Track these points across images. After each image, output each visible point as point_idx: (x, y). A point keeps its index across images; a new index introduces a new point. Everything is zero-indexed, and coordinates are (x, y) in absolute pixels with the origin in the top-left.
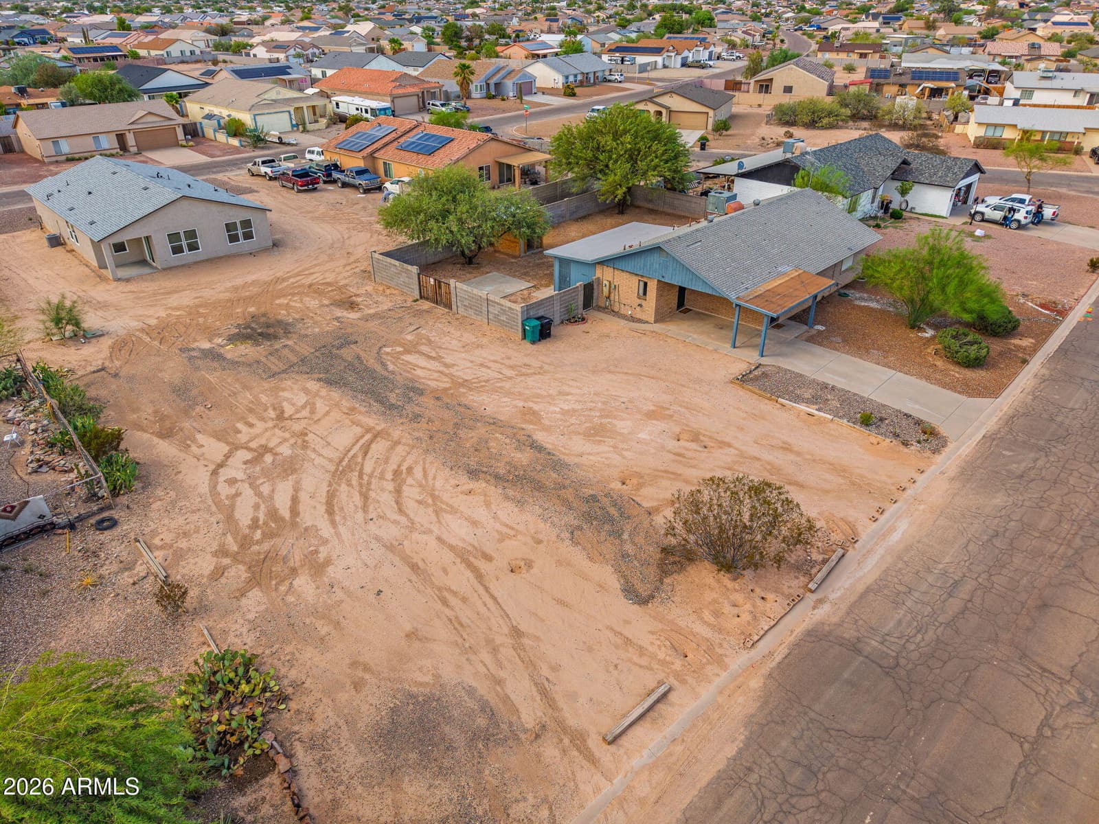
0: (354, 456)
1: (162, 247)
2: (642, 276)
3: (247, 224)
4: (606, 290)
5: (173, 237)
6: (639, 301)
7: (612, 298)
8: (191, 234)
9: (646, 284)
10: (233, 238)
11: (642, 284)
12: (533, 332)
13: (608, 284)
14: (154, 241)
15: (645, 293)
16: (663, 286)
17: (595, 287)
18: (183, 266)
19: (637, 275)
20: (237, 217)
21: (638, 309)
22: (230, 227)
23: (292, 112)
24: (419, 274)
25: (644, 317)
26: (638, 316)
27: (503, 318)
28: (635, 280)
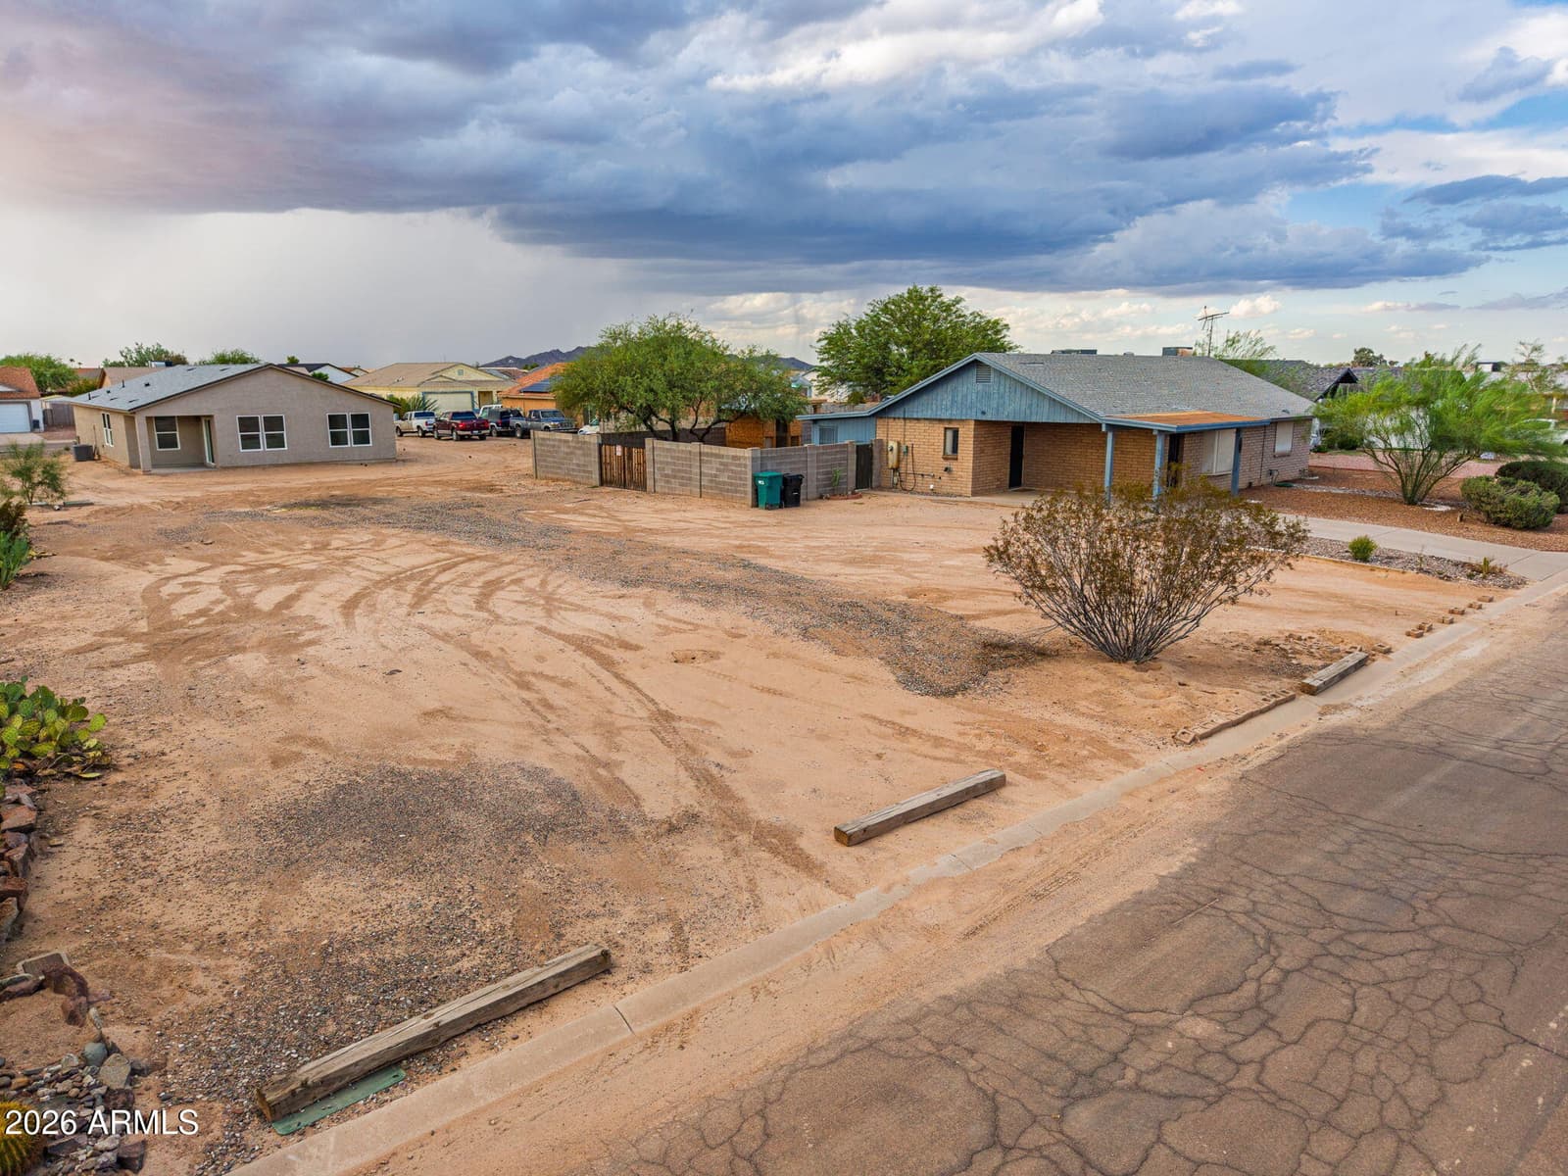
0: (430, 570)
1: (227, 434)
2: (950, 421)
3: (361, 420)
4: (892, 458)
5: (248, 424)
6: (946, 464)
7: (902, 470)
8: (274, 423)
9: (956, 433)
10: (338, 439)
11: (950, 434)
12: (769, 488)
13: (895, 446)
14: (217, 424)
15: (955, 449)
16: (987, 428)
17: (876, 454)
18: (253, 467)
19: (941, 420)
20: (348, 408)
21: (945, 477)
22: (336, 421)
23: (476, 394)
24: (600, 446)
25: (956, 489)
26: (946, 489)
27: (724, 478)
28: (939, 429)
